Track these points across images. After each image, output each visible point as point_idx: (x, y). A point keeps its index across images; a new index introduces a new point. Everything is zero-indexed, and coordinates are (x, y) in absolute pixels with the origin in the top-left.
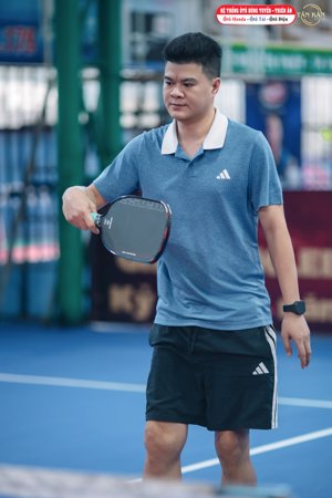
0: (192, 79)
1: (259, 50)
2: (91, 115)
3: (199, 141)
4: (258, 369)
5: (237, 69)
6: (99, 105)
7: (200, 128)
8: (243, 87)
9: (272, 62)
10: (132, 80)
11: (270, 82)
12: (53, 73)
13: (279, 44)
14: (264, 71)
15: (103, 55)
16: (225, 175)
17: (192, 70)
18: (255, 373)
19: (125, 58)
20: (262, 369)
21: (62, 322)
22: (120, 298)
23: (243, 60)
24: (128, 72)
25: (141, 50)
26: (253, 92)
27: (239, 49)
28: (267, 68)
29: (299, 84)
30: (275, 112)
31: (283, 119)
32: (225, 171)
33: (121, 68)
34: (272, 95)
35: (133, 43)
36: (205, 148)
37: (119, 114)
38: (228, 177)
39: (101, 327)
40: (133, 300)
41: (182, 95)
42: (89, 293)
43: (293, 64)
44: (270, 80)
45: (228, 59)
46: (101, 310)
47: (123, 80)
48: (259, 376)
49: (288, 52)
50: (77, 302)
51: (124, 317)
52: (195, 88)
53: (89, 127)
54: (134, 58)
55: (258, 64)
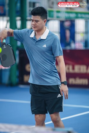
1: (64, 12)
3: (40, 36)
4: (58, 96)
5: (58, 17)
6: (21, 27)
8: (59, 22)
9: (67, 15)
10: (30, 20)
11: (67, 21)
12: (8, 18)
13: (69, 10)
14: (65, 18)
15: (22, 13)
16: (45, 46)
18: (58, 97)
20: (59, 96)
21: (11, 85)
23: (59, 15)
24: (28, 18)
26: (62, 23)
27: (58, 12)
28: (66, 17)
29: (74, 21)
30: (68, 29)
31: (70, 31)
32: (45, 45)
33: (26, 17)
34: (67, 24)
39: (22, 86)
41: (35, 24)
43: (73, 16)
44: (67, 20)
45: (55, 14)
46: (22, 82)
47: (27, 20)
48: (59, 97)
49: (71, 13)
50: (15, 80)
55: (63, 16)
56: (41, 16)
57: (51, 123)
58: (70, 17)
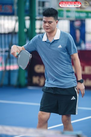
0: (51, 21)
1: (74, 12)
2: (27, 29)
5: (68, 17)
6: (30, 26)
7: (53, 34)
8: (69, 22)
9: (77, 15)
10: (39, 20)
11: (77, 20)
12: (17, 18)
13: (79, 10)
14: (75, 17)
15: (31, 13)
16: (60, 46)
17: (51, 19)
19: (37, 14)
21: (19, 86)
22: (35, 80)
23: (69, 14)
24: (38, 18)
25: (41, 11)
26: (72, 23)
27: (68, 11)
28: (76, 16)
29: (84, 21)
30: (78, 29)
31: (80, 30)
32: (60, 45)
33: (36, 16)
34: (77, 24)
35: (39, 10)
36: (55, 39)
37: (35, 29)
38: (61, 47)
39: (30, 88)
40: (39, 80)
42: (27, 78)
43: (83, 15)
45: (65, 14)
46: (30, 83)
47: (36, 20)
49: (82, 12)
50: (24, 81)
51: (37, 85)
52: (52, 24)
53: (27, 33)
54: (39, 14)
55: (73, 16)
56: (54, 17)
57: (61, 126)
58: (80, 16)
